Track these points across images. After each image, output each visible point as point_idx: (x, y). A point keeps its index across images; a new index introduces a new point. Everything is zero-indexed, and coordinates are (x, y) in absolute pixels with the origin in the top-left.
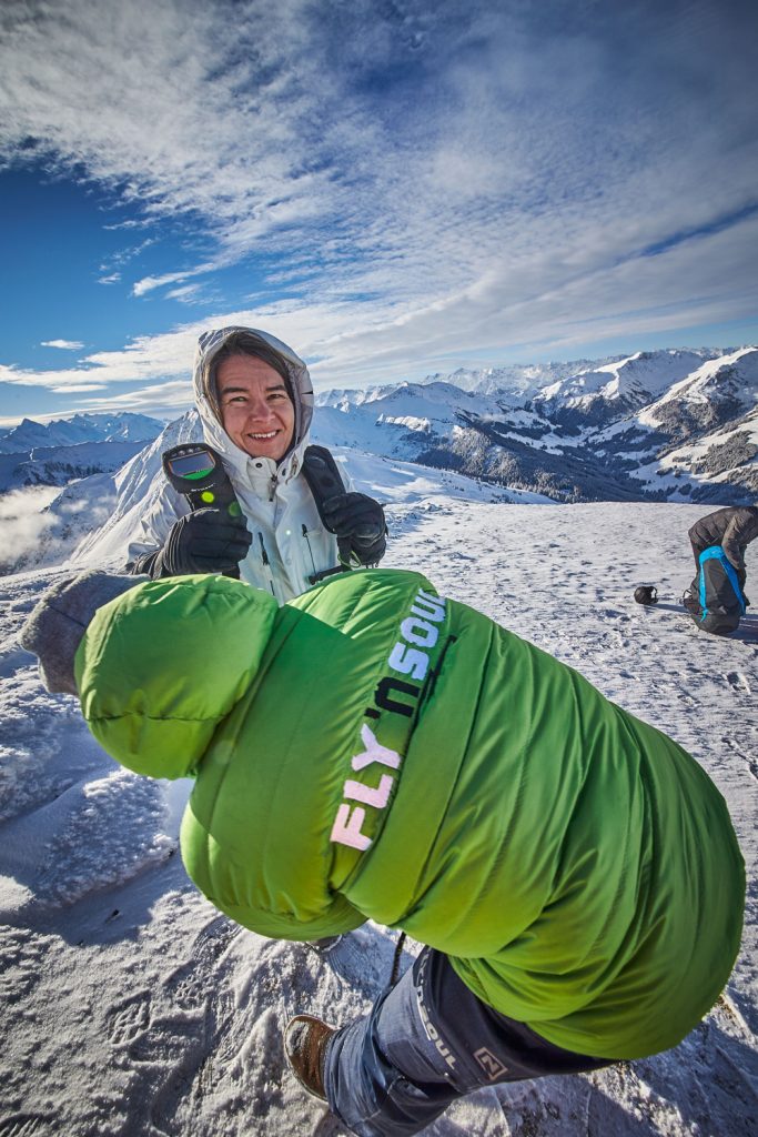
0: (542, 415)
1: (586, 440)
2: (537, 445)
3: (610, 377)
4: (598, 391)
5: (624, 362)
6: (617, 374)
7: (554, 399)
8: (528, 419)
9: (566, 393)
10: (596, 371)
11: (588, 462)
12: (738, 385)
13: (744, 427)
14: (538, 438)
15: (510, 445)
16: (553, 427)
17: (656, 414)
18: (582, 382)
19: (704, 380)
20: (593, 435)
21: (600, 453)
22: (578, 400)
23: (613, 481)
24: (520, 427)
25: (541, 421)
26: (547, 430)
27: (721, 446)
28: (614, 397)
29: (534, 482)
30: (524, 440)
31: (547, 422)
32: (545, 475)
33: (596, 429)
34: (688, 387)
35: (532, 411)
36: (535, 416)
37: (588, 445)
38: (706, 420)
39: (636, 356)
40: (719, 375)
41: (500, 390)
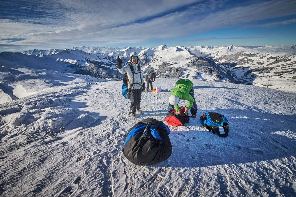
0: (110, 60)
2: (111, 68)
3: (124, 52)
4: (122, 55)
5: (126, 49)
6: (125, 52)
7: (112, 57)
8: (107, 61)
9: (115, 55)
10: (121, 50)
12: (148, 56)
13: (150, 64)
14: (111, 66)
15: (104, 68)
16: (114, 63)
18: (118, 53)
19: (142, 54)
24: (105, 63)
25: (111, 62)
26: (113, 64)
27: (147, 68)
28: (126, 57)
29: (112, 77)
30: (107, 67)
32: (115, 75)
35: (107, 59)
36: (109, 61)
38: (144, 63)
39: (128, 48)
40: (144, 53)
41: (97, 53)
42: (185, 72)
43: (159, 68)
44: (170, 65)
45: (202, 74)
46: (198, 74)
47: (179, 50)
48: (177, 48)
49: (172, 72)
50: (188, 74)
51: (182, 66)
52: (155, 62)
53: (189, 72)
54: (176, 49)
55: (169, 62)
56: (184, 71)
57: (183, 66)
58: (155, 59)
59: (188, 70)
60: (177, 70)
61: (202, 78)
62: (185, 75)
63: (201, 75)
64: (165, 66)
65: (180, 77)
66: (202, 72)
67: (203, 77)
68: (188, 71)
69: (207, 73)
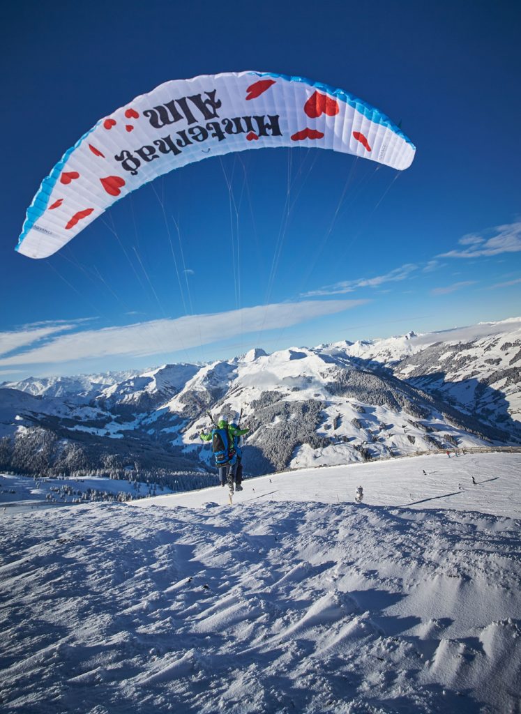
0: (104, 409)
1: (140, 423)
2: (102, 433)
3: (150, 380)
4: (144, 389)
5: (157, 371)
6: (154, 378)
7: (113, 397)
8: (93, 413)
9: (122, 392)
10: (140, 376)
11: (143, 440)
12: (217, 380)
13: (226, 402)
14: (102, 427)
15: (76, 437)
16: (114, 417)
17: (181, 400)
18: (132, 384)
19: (202, 378)
20: (144, 419)
21: (151, 432)
22: (131, 396)
23: (163, 451)
24: (86, 420)
25: (104, 413)
26: (110, 420)
28: (154, 392)
29: (101, 466)
30: (90, 430)
31: (107, 414)
32: (110, 458)
33: (145, 415)
34: (194, 383)
35: (95, 407)
36: (98, 410)
37: (142, 427)
38: (208, 401)
39: (163, 367)
40: (208, 375)
41: (68, 393)
42: (327, 411)
43: (253, 410)
44: (282, 396)
45: (374, 410)
46: (363, 411)
47: (296, 356)
48: (291, 351)
49: (293, 416)
50: (337, 415)
51: (316, 395)
52: (240, 394)
53: (338, 408)
54: (289, 355)
55: (278, 390)
56: (325, 408)
57: (318, 395)
58: (240, 387)
59: (335, 404)
60: (305, 408)
61: (378, 422)
62: (330, 421)
63: (374, 413)
64: (270, 400)
65: (317, 428)
66: (373, 406)
67: (379, 418)
68: (334, 406)
69: (386, 405)
